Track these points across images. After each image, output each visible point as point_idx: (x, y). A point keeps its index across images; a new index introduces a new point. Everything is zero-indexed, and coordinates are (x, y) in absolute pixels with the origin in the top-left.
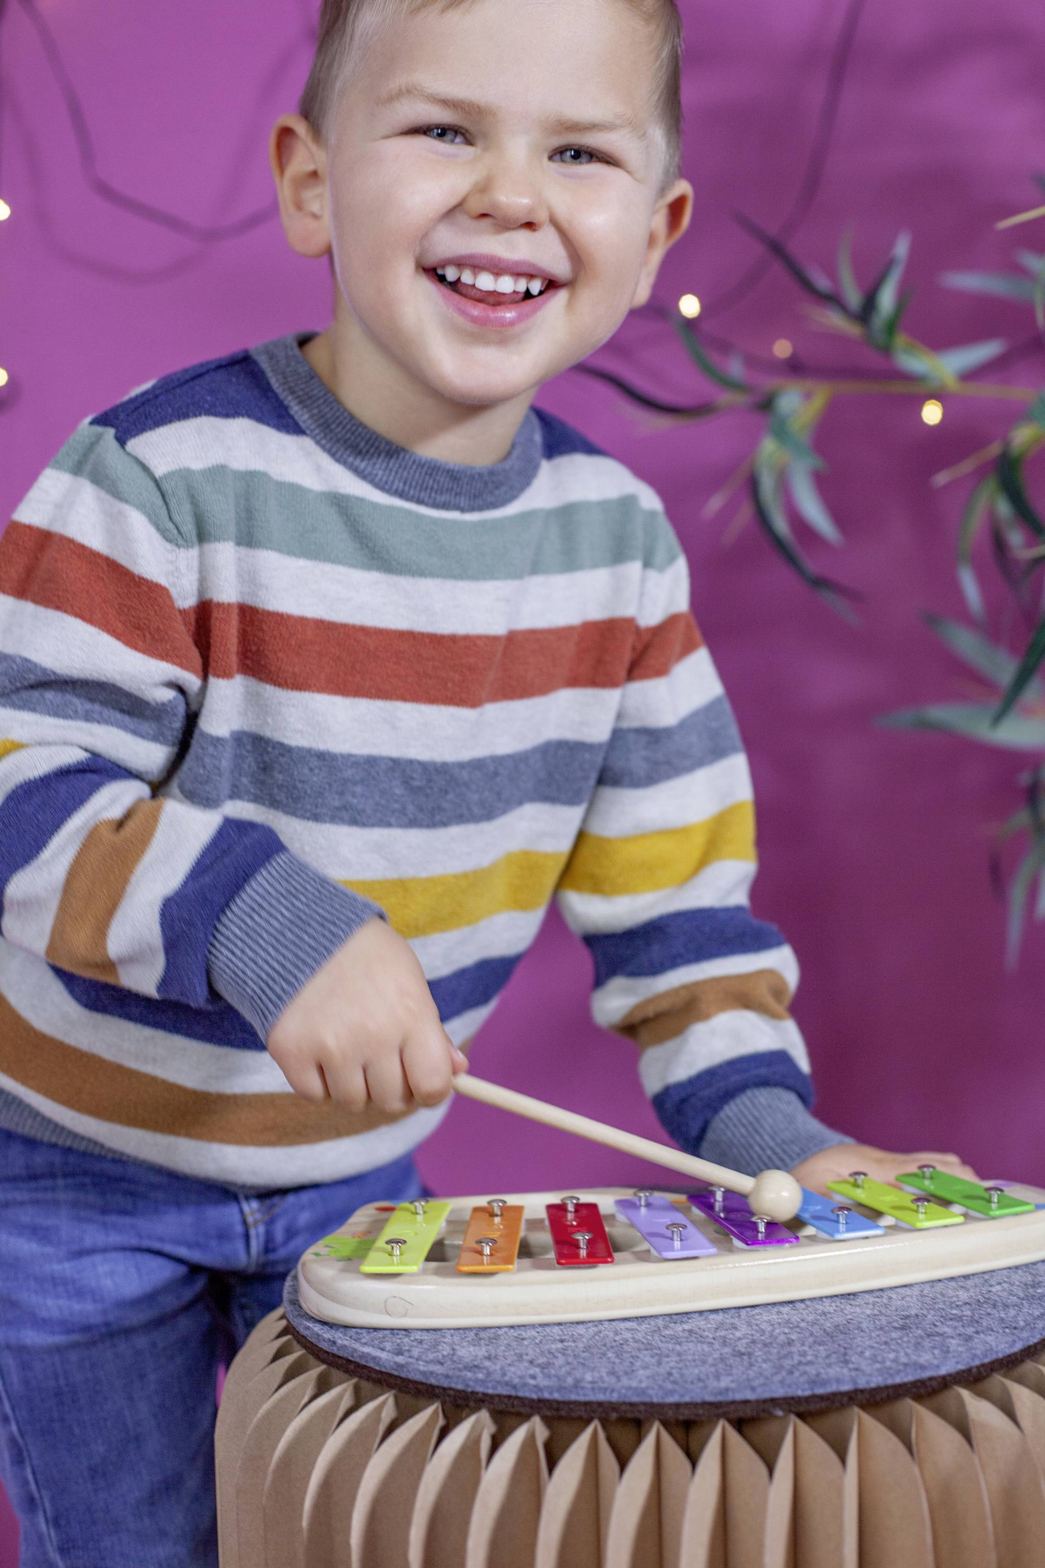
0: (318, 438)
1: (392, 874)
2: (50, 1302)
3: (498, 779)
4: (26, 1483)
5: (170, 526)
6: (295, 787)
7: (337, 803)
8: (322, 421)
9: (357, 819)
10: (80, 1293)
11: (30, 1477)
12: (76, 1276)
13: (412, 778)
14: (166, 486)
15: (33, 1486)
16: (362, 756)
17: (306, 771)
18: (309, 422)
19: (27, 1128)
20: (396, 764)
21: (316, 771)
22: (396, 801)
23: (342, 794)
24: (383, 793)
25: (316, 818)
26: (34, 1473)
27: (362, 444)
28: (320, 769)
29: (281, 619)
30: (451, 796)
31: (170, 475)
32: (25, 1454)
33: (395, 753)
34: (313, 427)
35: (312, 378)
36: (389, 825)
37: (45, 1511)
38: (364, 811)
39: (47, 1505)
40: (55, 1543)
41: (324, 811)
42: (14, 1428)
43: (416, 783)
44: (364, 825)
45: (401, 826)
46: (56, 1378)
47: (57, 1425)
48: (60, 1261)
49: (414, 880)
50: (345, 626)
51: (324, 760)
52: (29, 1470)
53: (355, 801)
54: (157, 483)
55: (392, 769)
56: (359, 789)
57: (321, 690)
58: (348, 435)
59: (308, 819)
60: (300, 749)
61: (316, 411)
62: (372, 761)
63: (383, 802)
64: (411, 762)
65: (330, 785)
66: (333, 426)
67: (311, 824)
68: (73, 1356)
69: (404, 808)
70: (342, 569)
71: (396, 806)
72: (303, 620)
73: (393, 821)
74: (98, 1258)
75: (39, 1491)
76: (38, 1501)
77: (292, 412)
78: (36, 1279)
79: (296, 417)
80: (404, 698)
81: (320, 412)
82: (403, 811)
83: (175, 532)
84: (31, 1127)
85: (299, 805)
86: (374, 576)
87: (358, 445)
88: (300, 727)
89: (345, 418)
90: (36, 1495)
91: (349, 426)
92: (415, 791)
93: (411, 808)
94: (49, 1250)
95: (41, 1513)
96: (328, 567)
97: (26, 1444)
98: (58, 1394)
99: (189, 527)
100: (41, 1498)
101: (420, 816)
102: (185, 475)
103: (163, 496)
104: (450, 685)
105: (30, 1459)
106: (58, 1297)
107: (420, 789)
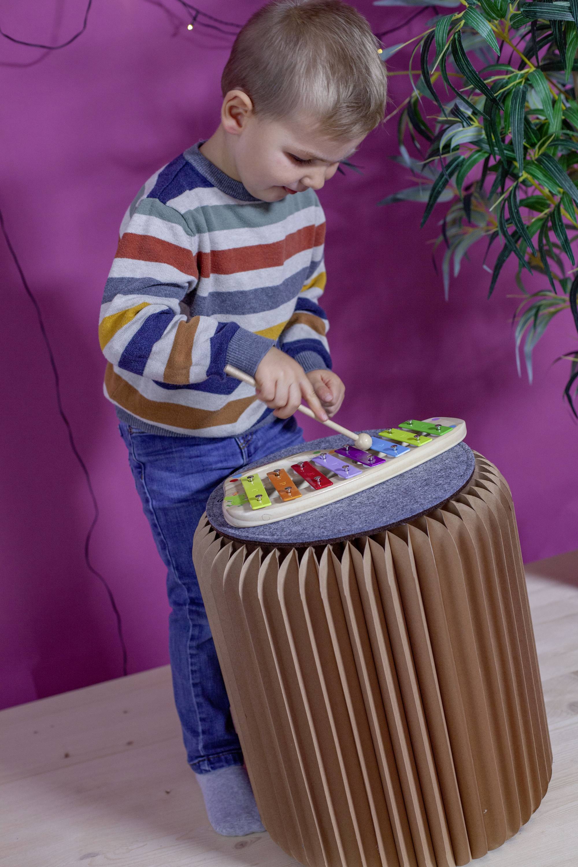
0: (219, 187)
1: (268, 327)
2: (174, 492)
3: (289, 286)
4: (166, 556)
5: (189, 230)
6: (235, 305)
7: (249, 307)
8: (219, 180)
9: (254, 311)
10: (184, 489)
11: (168, 553)
12: (182, 483)
13: (269, 293)
14: (186, 217)
15: (169, 557)
16: (253, 290)
17: (238, 298)
18: (215, 182)
19: (161, 434)
20: (263, 289)
21: (241, 298)
22: (265, 302)
23: (249, 304)
24: (260, 300)
25: (243, 314)
26: (169, 552)
27: (234, 187)
28: (242, 297)
29: (223, 252)
30: (280, 296)
31: (186, 213)
32: (166, 545)
33: (262, 286)
34: (216, 184)
35: (211, 165)
36: (264, 310)
37: (173, 565)
38: (256, 308)
39: (174, 562)
40: (177, 575)
41: (246, 310)
42: (162, 537)
43: (270, 295)
44: (257, 312)
45: (268, 310)
46: (177, 518)
47: (177, 534)
48: (177, 478)
49: (274, 327)
50: (240, 248)
51: (243, 293)
52: (167, 551)
53: (253, 305)
54: (182, 216)
55: (262, 291)
56: (254, 301)
57: (238, 271)
58: (229, 184)
59: (241, 314)
60: (235, 292)
61: (216, 177)
62: (256, 290)
63: (261, 303)
64: (267, 288)
65: (246, 302)
66: (223, 182)
67: (242, 316)
68: (183, 510)
69: (268, 304)
70: (236, 230)
71: (265, 304)
72: (229, 250)
73: (265, 309)
74: (190, 476)
75: (171, 558)
76: (171, 561)
77: (208, 180)
78: (169, 485)
79: (210, 181)
80: (262, 268)
81: (217, 177)
82: (268, 305)
83: (190, 231)
84: (162, 432)
85: (237, 310)
86: (246, 229)
87: (232, 187)
88: (234, 285)
89: (226, 178)
90: (170, 559)
91: (228, 181)
92: (270, 297)
93: (270, 303)
94: (173, 474)
95: (172, 566)
96: (232, 231)
97: (166, 542)
98: (178, 523)
99: (194, 230)
100: (172, 560)
101: (273, 305)
102: (190, 212)
103: (185, 220)
104: (275, 260)
105: (168, 547)
106: (177, 490)
107: (271, 296)
